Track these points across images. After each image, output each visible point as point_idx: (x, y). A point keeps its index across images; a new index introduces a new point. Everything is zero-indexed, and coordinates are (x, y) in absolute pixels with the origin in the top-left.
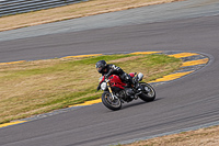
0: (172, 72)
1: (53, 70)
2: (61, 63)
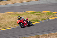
0: (53, 17)
1: (23, 15)
2: (25, 13)
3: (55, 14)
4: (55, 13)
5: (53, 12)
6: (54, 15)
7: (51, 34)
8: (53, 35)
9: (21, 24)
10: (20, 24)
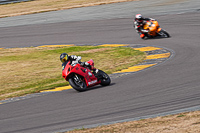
1: (29, 57)
3: (142, 53)
4: (142, 50)
5: (137, 47)
6: (140, 58)
7: (128, 124)
8: (136, 126)
9: (76, 78)
10: (73, 80)
